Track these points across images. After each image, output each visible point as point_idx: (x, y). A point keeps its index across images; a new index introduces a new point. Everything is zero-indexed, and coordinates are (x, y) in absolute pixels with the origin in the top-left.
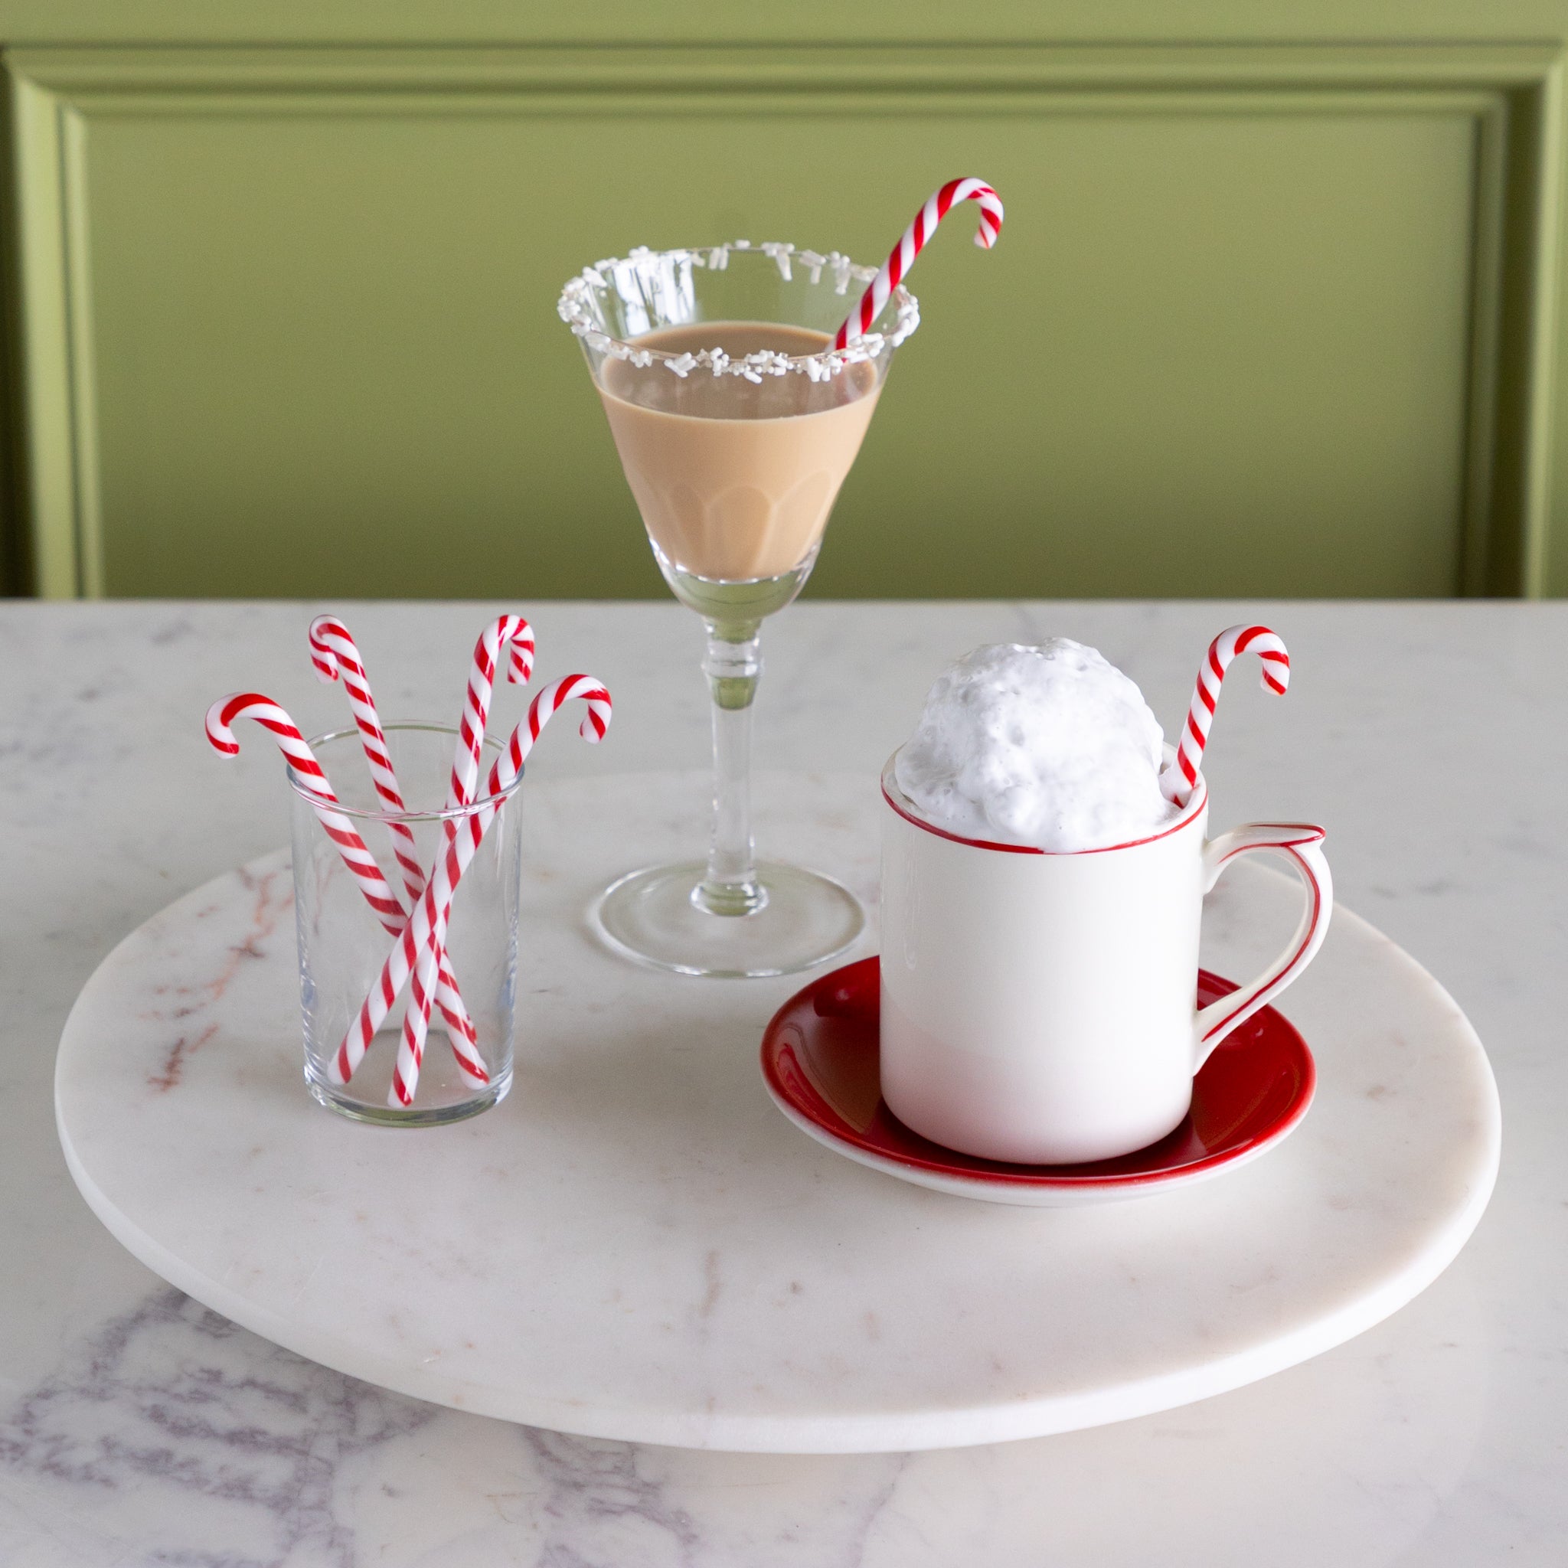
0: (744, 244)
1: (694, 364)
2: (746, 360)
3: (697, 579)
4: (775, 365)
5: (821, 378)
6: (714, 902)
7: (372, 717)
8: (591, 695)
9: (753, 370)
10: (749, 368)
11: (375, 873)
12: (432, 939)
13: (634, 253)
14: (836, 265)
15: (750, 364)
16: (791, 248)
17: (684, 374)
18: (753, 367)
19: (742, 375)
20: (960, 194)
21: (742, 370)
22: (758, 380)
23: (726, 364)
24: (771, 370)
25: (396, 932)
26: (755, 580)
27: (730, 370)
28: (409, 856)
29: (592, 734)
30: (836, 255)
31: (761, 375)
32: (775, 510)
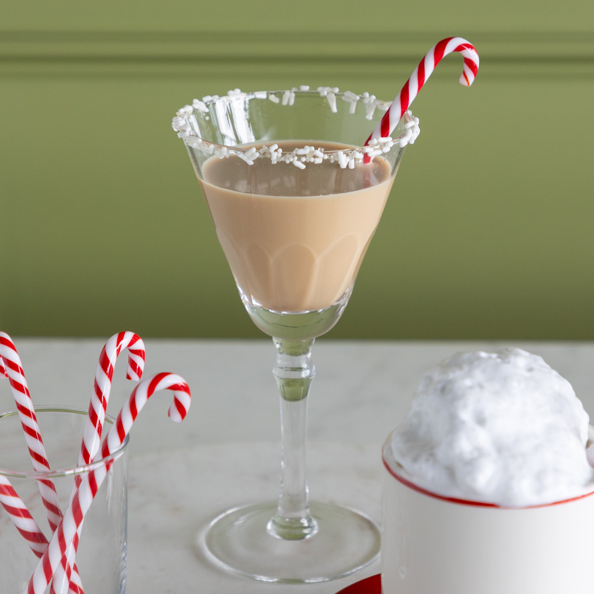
0: (305, 88)
1: (257, 155)
2: (294, 152)
3: (268, 311)
4: (315, 157)
5: (348, 166)
6: (282, 530)
7: (27, 403)
8: (175, 387)
9: (299, 159)
10: (296, 158)
11: (26, 514)
12: (64, 561)
13: (231, 92)
14: (366, 101)
15: (297, 155)
16: (337, 90)
17: (251, 163)
18: (299, 157)
19: (291, 163)
20: (450, 48)
21: (292, 160)
22: (303, 167)
23: (280, 155)
24: (312, 160)
25: (39, 555)
26: (307, 312)
27: (283, 159)
28: (52, 501)
29: (176, 416)
30: (367, 95)
31: (305, 163)
32: (318, 261)
